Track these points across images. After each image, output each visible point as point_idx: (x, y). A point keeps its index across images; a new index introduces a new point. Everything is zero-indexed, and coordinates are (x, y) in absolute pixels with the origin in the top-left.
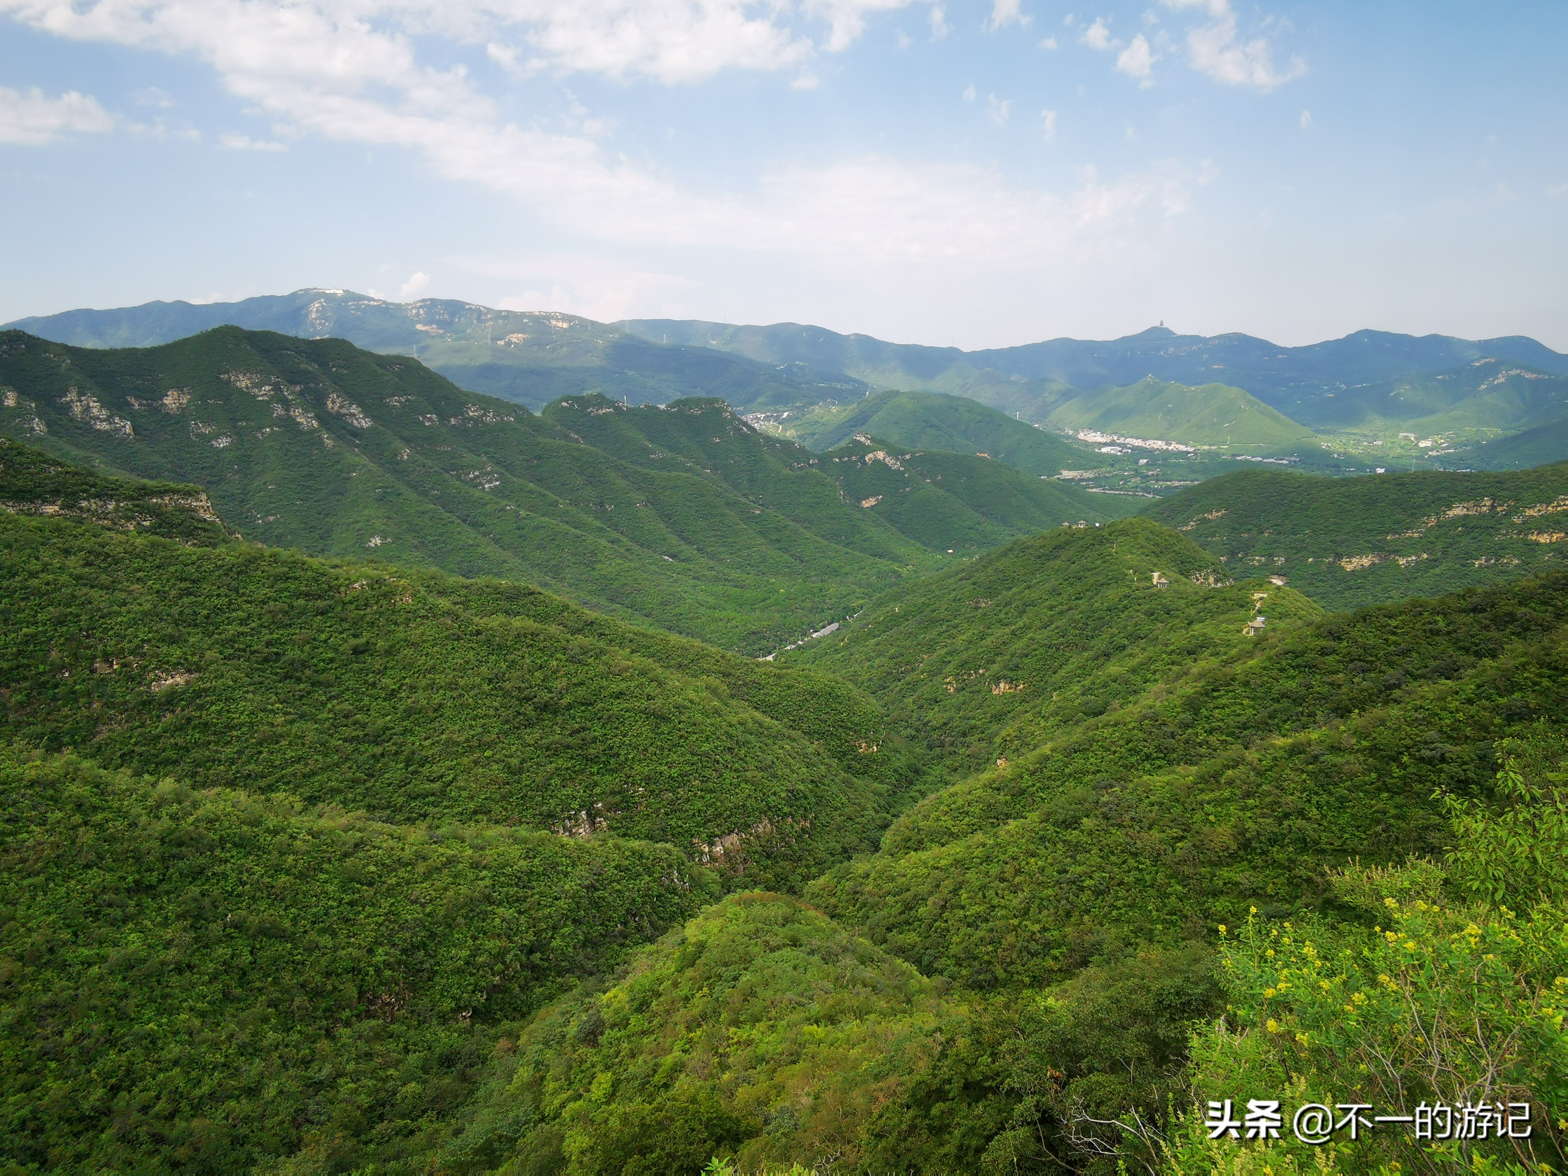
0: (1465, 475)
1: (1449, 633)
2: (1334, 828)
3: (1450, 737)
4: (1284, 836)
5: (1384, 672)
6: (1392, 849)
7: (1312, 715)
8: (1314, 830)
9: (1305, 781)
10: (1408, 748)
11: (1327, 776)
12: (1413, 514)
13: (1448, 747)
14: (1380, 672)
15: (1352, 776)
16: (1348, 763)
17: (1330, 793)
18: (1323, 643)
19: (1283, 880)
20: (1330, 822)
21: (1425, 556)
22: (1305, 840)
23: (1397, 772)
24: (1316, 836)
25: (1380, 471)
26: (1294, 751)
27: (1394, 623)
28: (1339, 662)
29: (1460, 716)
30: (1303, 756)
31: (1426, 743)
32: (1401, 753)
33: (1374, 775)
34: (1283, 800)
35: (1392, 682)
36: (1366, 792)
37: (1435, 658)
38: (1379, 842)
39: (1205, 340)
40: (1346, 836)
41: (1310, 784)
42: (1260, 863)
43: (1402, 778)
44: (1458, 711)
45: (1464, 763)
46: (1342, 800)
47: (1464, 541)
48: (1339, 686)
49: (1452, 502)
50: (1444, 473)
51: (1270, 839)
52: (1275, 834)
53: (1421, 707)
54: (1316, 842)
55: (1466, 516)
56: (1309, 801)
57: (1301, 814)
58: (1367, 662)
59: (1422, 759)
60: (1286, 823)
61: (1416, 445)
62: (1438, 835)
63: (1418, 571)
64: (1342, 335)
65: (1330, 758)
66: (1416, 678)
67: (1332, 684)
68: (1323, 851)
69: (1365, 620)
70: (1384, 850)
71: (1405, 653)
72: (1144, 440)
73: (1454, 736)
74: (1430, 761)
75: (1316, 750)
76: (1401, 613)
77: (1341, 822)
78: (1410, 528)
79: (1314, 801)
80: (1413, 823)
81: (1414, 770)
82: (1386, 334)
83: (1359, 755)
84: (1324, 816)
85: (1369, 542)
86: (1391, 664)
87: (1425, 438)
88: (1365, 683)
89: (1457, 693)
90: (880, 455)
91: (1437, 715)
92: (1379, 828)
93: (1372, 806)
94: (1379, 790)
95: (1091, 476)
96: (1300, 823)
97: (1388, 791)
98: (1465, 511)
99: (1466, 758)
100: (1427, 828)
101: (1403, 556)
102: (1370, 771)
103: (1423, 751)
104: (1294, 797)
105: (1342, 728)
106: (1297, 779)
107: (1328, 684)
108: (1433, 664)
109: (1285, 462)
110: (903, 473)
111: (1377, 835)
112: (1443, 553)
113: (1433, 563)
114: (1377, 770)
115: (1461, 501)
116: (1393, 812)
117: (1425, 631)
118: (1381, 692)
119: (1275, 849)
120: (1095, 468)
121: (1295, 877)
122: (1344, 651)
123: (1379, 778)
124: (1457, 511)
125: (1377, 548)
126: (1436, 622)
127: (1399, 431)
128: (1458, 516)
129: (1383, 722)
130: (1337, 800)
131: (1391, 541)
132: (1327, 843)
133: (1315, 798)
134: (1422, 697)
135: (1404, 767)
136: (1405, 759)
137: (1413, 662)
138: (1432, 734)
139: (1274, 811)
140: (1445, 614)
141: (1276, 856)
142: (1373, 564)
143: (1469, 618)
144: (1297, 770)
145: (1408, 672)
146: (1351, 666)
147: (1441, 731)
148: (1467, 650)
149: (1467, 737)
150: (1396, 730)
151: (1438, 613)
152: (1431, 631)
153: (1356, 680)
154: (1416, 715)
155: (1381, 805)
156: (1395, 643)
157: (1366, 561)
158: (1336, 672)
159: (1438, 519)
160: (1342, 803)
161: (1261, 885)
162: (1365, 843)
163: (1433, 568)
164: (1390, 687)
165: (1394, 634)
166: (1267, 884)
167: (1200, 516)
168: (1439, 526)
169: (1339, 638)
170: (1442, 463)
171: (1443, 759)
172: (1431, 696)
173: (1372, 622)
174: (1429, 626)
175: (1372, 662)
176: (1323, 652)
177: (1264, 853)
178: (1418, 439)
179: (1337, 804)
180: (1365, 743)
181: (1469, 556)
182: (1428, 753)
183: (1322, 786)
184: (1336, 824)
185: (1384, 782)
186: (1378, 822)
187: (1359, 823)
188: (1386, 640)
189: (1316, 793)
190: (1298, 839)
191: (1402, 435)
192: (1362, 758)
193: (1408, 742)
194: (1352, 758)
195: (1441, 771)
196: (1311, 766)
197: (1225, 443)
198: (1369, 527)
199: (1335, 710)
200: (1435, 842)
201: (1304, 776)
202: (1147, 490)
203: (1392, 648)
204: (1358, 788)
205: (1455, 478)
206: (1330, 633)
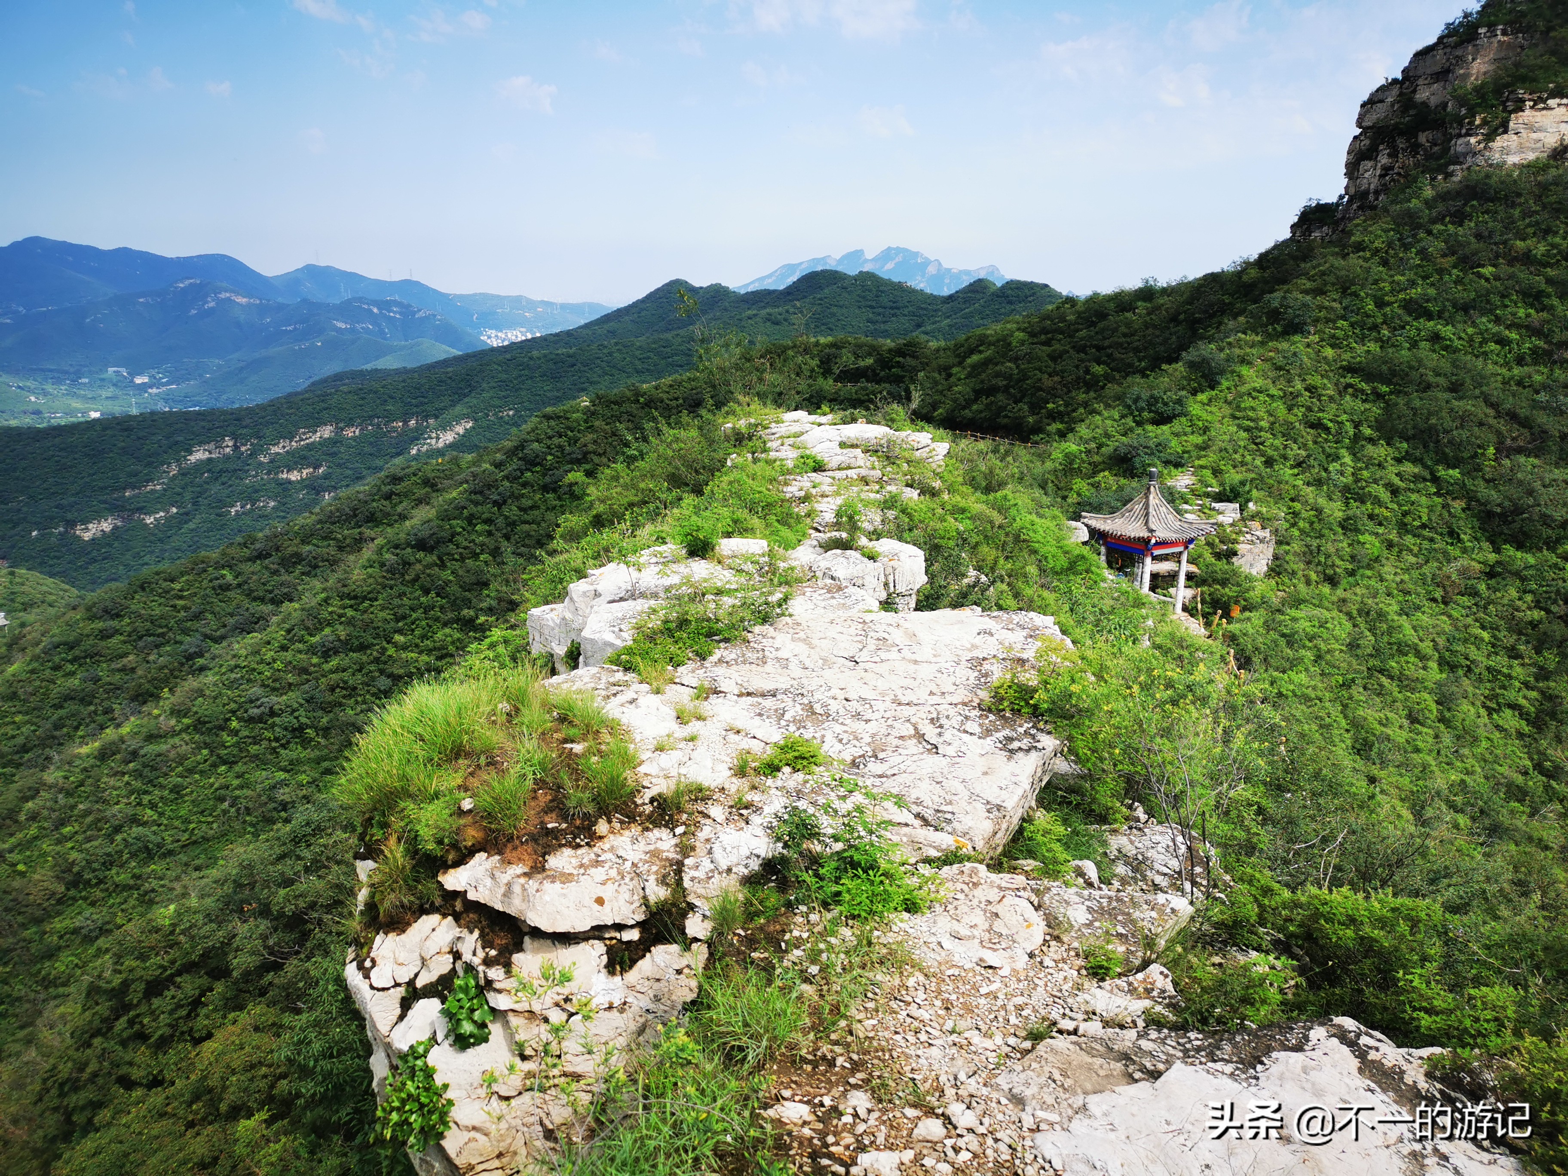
0: (198, 413)
1: (239, 585)
2: (177, 823)
3: (274, 689)
4: (120, 853)
5: (181, 643)
6: (245, 822)
7: (108, 711)
8: (155, 833)
9: (128, 783)
10: (233, 712)
11: (154, 769)
12: (150, 464)
13: (274, 699)
14: (176, 642)
15: (181, 759)
16: (174, 747)
17: (162, 787)
18: (100, 625)
19: (132, 902)
20: (170, 818)
21: (174, 510)
22: (147, 848)
23: (229, 740)
24: (159, 840)
25: (95, 415)
26: (103, 755)
27: (177, 586)
28: (125, 642)
29: (278, 665)
30: (118, 757)
31: (251, 702)
32: (229, 719)
33: (205, 752)
34: (108, 813)
35: (192, 650)
36: (202, 773)
37: (232, 615)
38: (230, 818)
40: (192, 826)
41: (137, 784)
42: (99, 894)
43: (236, 745)
44: (274, 661)
45: (294, 711)
46: (177, 790)
47: (215, 488)
48: (133, 670)
49: (192, 446)
50: (170, 412)
51: (104, 864)
52: (108, 855)
53: (237, 666)
54: (159, 846)
55: (210, 460)
56: (139, 804)
57: (135, 820)
58: (159, 636)
59: (251, 720)
60: (119, 838)
61: (132, 381)
62: (287, 790)
63: (170, 528)
65: (152, 749)
66: (217, 640)
67: (123, 670)
68: (171, 853)
69: (143, 589)
70: (237, 825)
71: (197, 617)
73: (276, 687)
74: (260, 719)
75: (134, 744)
76: (182, 574)
77: (182, 813)
78: (152, 480)
79: (145, 802)
80: (259, 788)
81: (246, 733)
83: (184, 735)
84: (161, 814)
85: (105, 502)
86: (186, 632)
87: (140, 374)
88: (161, 658)
89: (269, 643)
91: (254, 670)
92: (226, 805)
93: (212, 785)
94: (215, 766)
96: (136, 830)
97: (225, 763)
98: (207, 455)
99: (295, 705)
100: (274, 787)
101: (149, 514)
102: (199, 748)
103: (251, 711)
104: (121, 806)
105: (156, 712)
106: (118, 784)
107: (119, 670)
108: (231, 621)
111: (225, 812)
112: (194, 504)
113: (185, 517)
114: (206, 745)
115: (200, 443)
116: (236, 782)
117: (214, 588)
118: (182, 664)
119: (114, 871)
121: (146, 893)
122: (128, 629)
123: (212, 752)
124: (199, 455)
125: (115, 508)
126: (223, 576)
127: (107, 366)
128: (201, 461)
129: (200, 693)
130: (171, 791)
131: (130, 498)
132: (173, 842)
133: (146, 799)
134: (234, 656)
135: (235, 733)
136: (234, 724)
137: (210, 624)
138: (256, 691)
139: (100, 830)
140: (230, 567)
141: (116, 879)
142: (116, 528)
143: (257, 566)
144: (115, 774)
145: (206, 636)
146: (141, 644)
147: (263, 685)
148: (262, 600)
149: (290, 685)
150: (215, 698)
151: (223, 567)
152: (220, 587)
153: (151, 658)
154: (233, 676)
155: (222, 781)
156: (185, 608)
157: (106, 526)
158: (125, 655)
159: (179, 465)
160: (178, 793)
161: (107, 919)
162: (215, 825)
163: (186, 522)
164: (190, 657)
165: (181, 598)
166: (115, 915)
168: (183, 474)
169: (118, 615)
170: (166, 401)
171: (272, 713)
172: (243, 652)
173: (152, 590)
174: (217, 582)
175: (162, 635)
176: (105, 635)
177: (101, 882)
178: (133, 374)
179: (173, 796)
180: (186, 721)
181: (224, 503)
182: (256, 711)
183: (151, 781)
184: (178, 818)
185: (218, 756)
186: (222, 799)
187: (202, 807)
188: (174, 606)
189: (146, 792)
190: (139, 850)
191: (111, 370)
192: (187, 738)
193: (233, 706)
194: (176, 740)
195: (273, 725)
196: (131, 765)
198: (100, 484)
199: (134, 699)
200: (287, 798)
201: (126, 778)
203: (183, 613)
204: (191, 771)
205: (186, 417)
206: (106, 611)
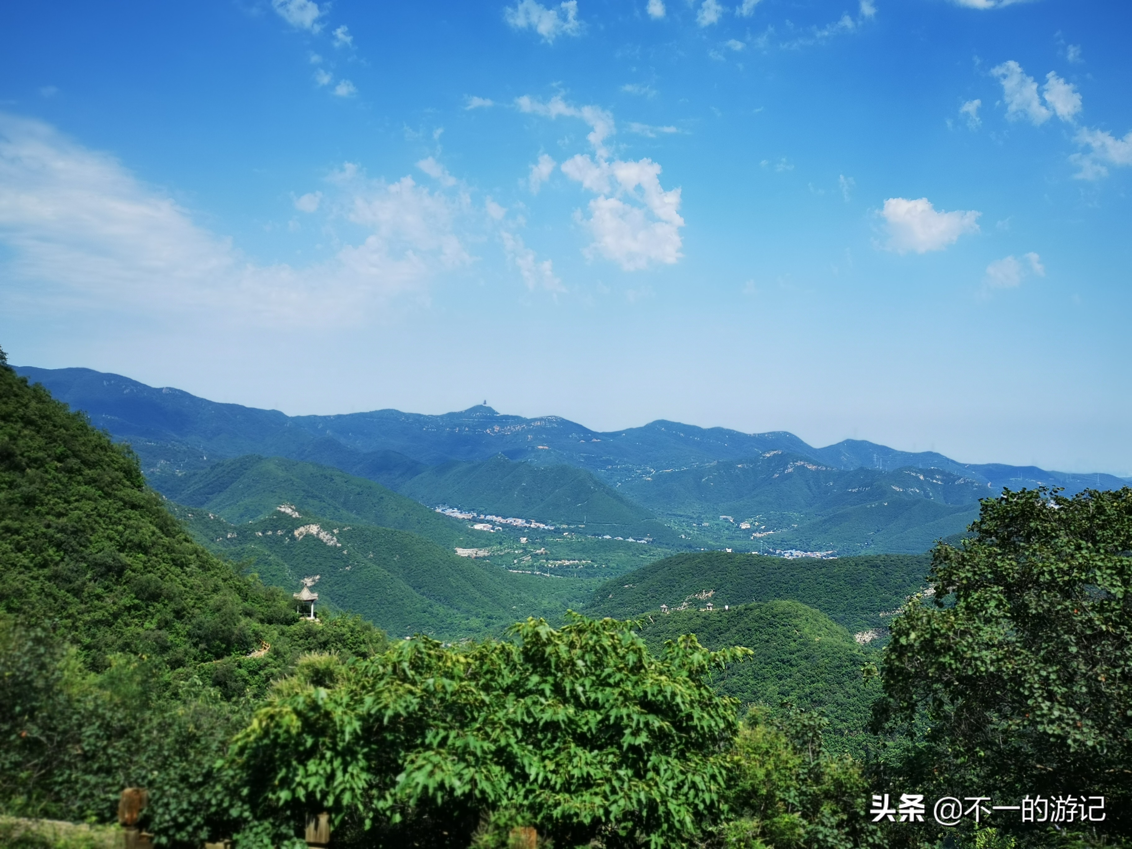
25: (729, 551)
39: (528, 422)
61: (738, 527)
64: (642, 424)
72: (504, 517)
82: (679, 424)
87: (744, 521)
90: (314, 529)
95: (486, 554)
109: (643, 541)
110: (341, 549)
120: (486, 546)
127: (718, 514)
167: (691, 597)
178: (738, 522)
191: (722, 517)
197: (582, 523)
202: (542, 568)
